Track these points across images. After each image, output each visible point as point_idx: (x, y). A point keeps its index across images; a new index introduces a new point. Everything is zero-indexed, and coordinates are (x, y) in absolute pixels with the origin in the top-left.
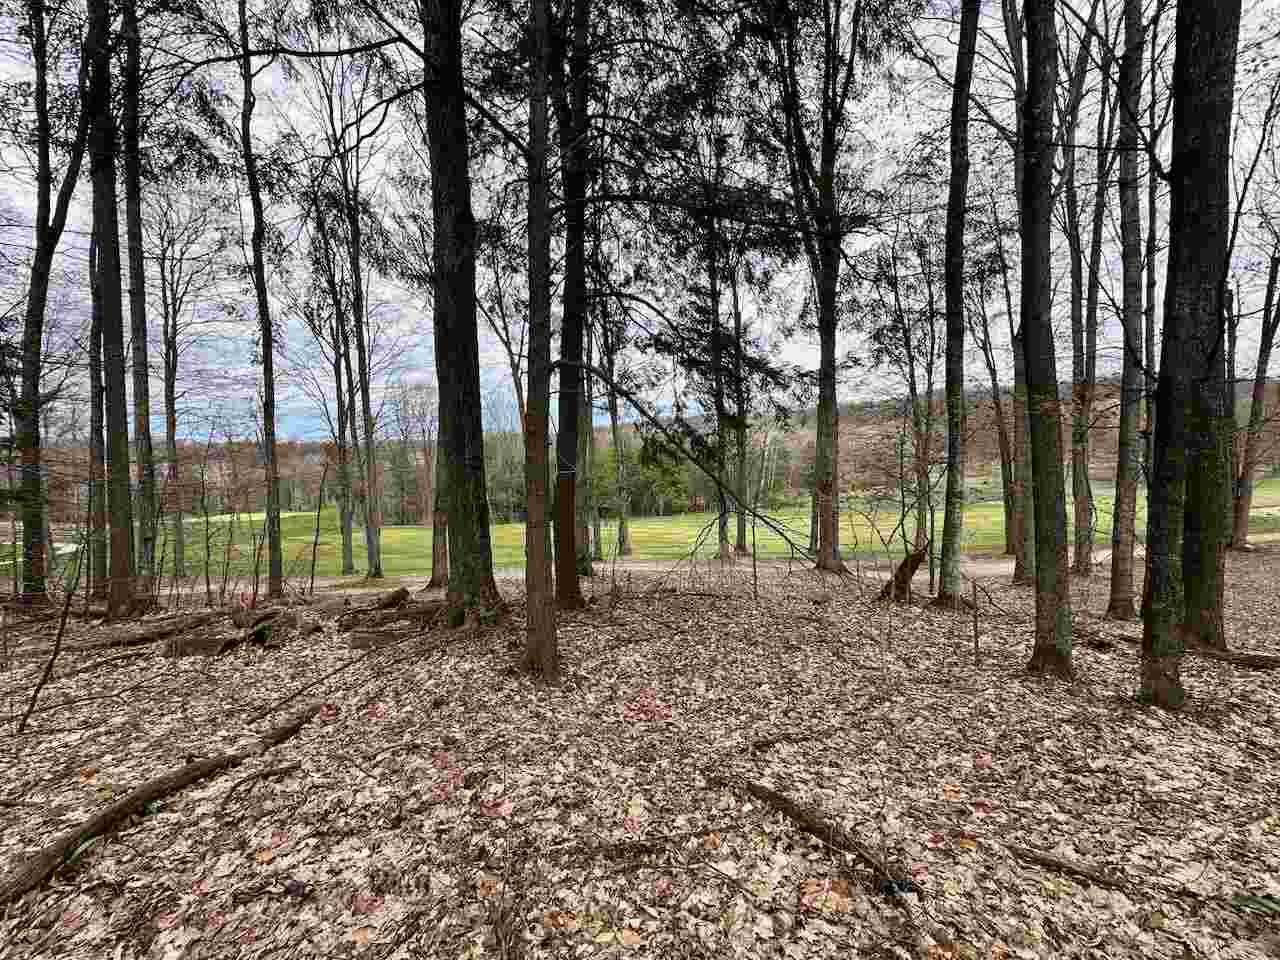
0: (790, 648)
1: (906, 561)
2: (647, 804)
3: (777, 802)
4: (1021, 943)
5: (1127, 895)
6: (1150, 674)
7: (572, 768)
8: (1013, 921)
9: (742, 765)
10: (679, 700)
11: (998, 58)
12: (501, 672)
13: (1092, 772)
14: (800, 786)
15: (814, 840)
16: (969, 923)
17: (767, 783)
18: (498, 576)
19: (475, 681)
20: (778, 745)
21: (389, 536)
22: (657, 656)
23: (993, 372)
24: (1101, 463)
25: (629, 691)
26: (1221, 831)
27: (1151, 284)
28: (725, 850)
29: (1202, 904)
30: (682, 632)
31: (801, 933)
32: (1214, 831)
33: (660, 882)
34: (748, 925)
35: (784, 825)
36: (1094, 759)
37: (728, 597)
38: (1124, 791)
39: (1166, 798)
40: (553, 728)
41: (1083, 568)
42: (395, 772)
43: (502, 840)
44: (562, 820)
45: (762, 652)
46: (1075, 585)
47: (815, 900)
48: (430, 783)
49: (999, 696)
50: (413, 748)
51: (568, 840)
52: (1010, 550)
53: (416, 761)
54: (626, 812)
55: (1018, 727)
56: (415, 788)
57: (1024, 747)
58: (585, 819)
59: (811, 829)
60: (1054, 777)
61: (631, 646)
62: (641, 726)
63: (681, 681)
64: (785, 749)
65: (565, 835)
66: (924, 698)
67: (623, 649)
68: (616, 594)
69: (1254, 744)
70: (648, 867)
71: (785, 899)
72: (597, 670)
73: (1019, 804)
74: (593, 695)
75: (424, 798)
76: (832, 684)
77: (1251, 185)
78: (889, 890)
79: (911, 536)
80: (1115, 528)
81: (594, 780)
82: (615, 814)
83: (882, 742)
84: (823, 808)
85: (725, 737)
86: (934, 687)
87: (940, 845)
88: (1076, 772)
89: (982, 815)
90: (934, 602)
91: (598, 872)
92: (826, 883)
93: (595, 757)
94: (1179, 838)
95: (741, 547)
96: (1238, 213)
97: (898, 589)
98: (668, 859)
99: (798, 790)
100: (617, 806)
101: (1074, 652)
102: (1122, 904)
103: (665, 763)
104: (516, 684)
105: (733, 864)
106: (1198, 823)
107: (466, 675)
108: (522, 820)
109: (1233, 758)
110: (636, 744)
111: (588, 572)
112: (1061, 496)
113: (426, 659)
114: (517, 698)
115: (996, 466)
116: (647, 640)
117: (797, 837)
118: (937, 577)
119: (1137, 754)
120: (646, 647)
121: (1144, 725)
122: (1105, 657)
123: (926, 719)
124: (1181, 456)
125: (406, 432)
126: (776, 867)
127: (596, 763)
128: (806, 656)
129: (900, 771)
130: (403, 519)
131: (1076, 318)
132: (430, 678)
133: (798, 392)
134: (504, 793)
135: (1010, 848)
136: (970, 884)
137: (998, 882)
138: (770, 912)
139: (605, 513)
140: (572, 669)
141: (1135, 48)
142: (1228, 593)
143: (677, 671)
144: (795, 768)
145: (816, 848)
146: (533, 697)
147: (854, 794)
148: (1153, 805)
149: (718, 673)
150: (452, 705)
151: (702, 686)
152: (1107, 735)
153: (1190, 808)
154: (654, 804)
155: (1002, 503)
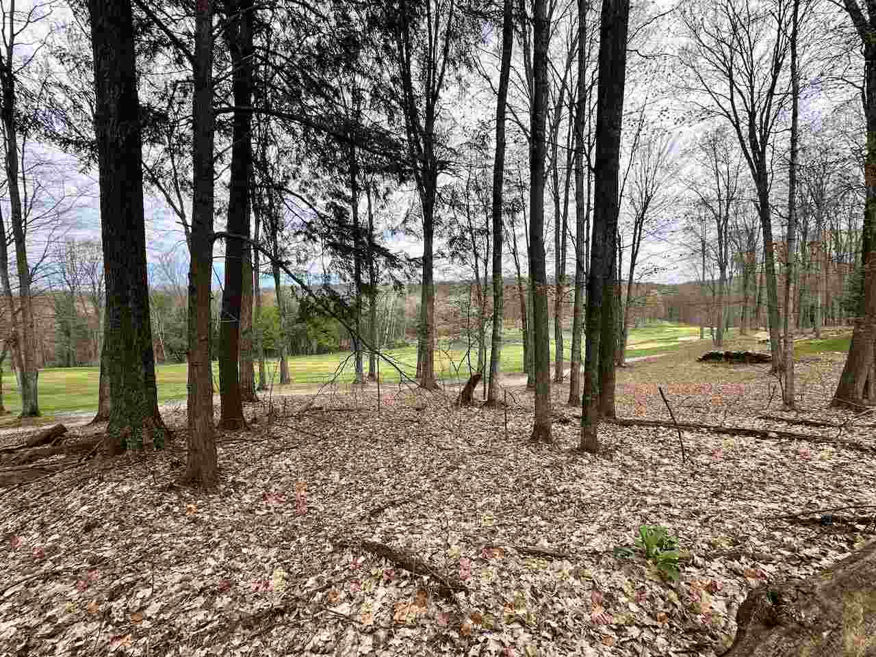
0: (399, 442)
1: (471, 379)
2: (286, 574)
3: (382, 551)
4: (519, 606)
5: (569, 561)
6: (585, 434)
7: (222, 559)
8: (516, 593)
9: (360, 529)
10: (320, 489)
11: (521, 86)
12: (162, 489)
13: (558, 494)
14: (399, 536)
15: (405, 572)
16: (492, 602)
17: (376, 539)
18: (162, 407)
19: (134, 500)
20: (386, 510)
21: (48, 378)
22: (304, 458)
23: (518, 268)
24: (567, 322)
25: (280, 488)
26: (610, 514)
27: (588, 228)
28: (343, 595)
29: (600, 557)
30: (324, 439)
31: (392, 642)
32: (607, 515)
33: (289, 635)
34: (355, 647)
35: (386, 566)
36: (559, 486)
37: (359, 410)
38: (571, 502)
39: (589, 501)
40: (209, 529)
41: (559, 379)
42: (26, 603)
43: (145, 639)
44: (207, 606)
45: (380, 447)
46: (554, 389)
47: (403, 614)
48: (68, 605)
49: (516, 458)
50: (54, 575)
51: (211, 622)
52: (526, 371)
53: (55, 587)
54: (267, 585)
55: (525, 474)
56: (49, 614)
57: (527, 485)
58: (230, 599)
59: (403, 565)
60: (540, 500)
61: (283, 453)
62: (287, 514)
63: (321, 474)
64: (391, 512)
65: (209, 618)
66: (475, 464)
67: (277, 456)
68: (273, 415)
69: (624, 465)
70: (282, 624)
71: (383, 620)
72: (254, 475)
73: (524, 520)
74: (249, 496)
75: (60, 621)
76: (424, 462)
77: (626, 182)
78: (449, 595)
79: (475, 364)
80: (572, 356)
81: (241, 565)
82: (257, 588)
83: (452, 496)
84: (412, 549)
85: (351, 511)
86: (483, 456)
87: (480, 556)
88: (551, 495)
89: (503, 531)
90: (486, 404)
91: (236, 642)
92: (410, 600)
93: (244, 547)
94: (593, 522)
95: (372, 375)
96: (621, 196)
97: (466, 398)
98: (298, 614)
99: (397, 539)
100: (259, 582)
101: (553, 427)
102: (567, 566)
103: (303, 539)
104: (176, 498)
105: (348, 604)
106: (601, 512)
107: (126, 496)
108: (167, 616)
109: (616, 474)
110: (281, 529)
111: (253, 400)
112: (547, 339)
113: (80, 488)
114: (176, 509)
115: (520, 322)
116: (296, 447)
117: (393, 573)
118: (487, 388)
119: (578, 479)
120: (294, 453)
121: (582, 464)
122: (566, 428)
123: (477, 477)
124: (598, 318)
125: (74, 283)
126: (378, 598)
127: (244, 550)
128: (410, 446)
129: (461, 513)
130: (67, 361)
131: (557, 240)
132: (83, 505)
133: (408, 271)
134: (152, 596)
135: (516, 548)
136: (494, 576)
137: (509, 571)
138: (372, 632)
139: (269, 353)
140: (231, 478)
141: (582, 101)
142: (618, 390)
143: (319, 468)
144: (396, 524)
145: (405, 578)
146: (192, 506)
147: (433, 534)
148: (583, 507)
149: (349, 465)
150: (105, 526)
151: (337, 475)
152: (566, 471)
153: (599, 504)
154: (291, 573)
155: (522, 344)
